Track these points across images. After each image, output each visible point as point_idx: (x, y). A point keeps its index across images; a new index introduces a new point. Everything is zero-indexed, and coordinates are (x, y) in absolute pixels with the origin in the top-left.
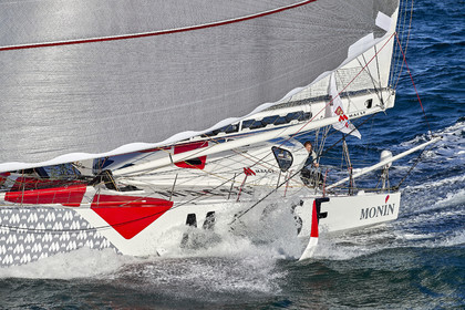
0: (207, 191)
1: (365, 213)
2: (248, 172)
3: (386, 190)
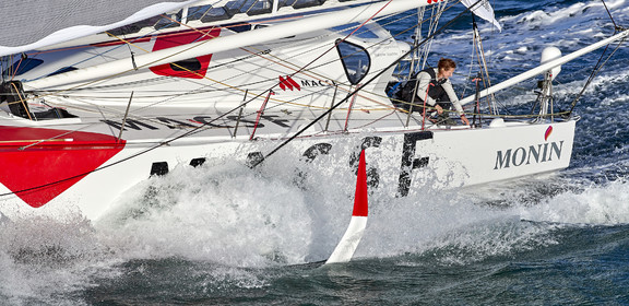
0: (200, 119)
1: (505, 159)
2: (287, 83)
3: (548, 117)
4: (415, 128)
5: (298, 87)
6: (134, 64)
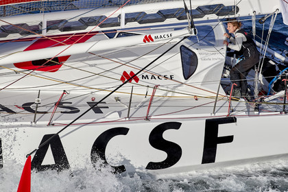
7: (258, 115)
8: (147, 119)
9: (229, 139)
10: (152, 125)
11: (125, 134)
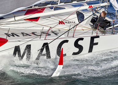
4: (95, 35)
5: (64, 24)
6: (15, 19)
7: (105, 35)
8: (73, 37)
9: (97, 44)
10: (75, 39)
11: (67, 42)
